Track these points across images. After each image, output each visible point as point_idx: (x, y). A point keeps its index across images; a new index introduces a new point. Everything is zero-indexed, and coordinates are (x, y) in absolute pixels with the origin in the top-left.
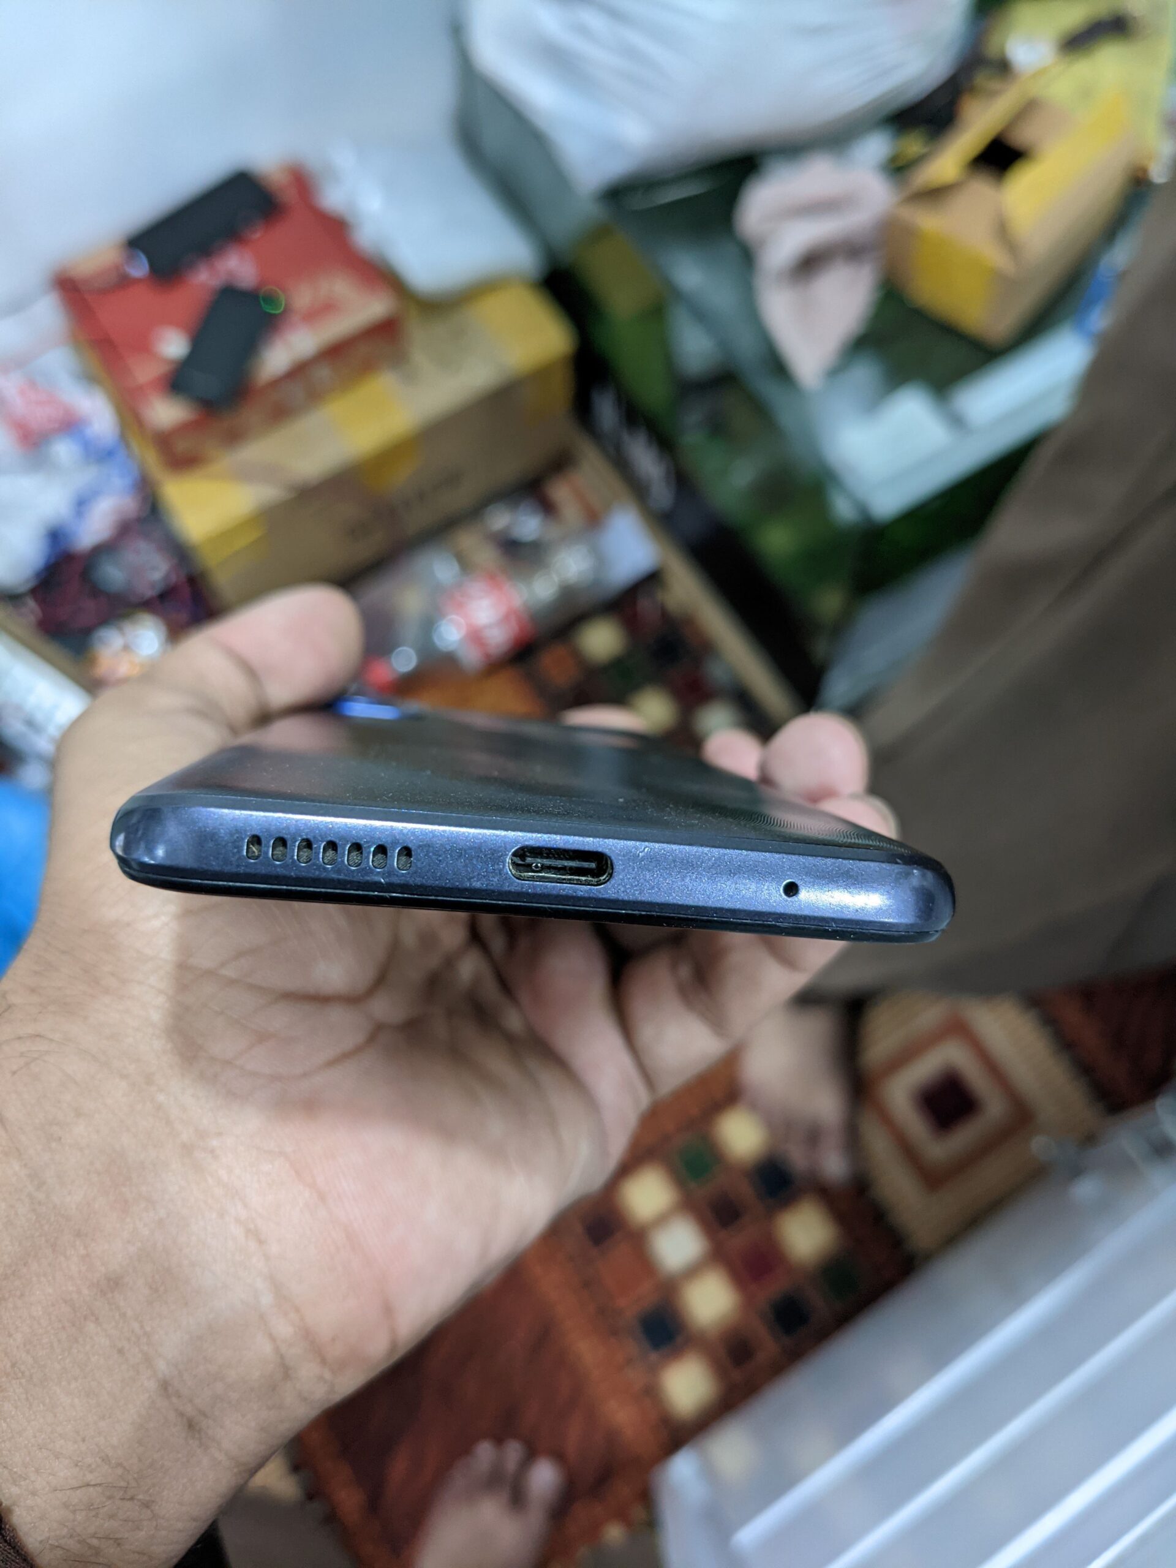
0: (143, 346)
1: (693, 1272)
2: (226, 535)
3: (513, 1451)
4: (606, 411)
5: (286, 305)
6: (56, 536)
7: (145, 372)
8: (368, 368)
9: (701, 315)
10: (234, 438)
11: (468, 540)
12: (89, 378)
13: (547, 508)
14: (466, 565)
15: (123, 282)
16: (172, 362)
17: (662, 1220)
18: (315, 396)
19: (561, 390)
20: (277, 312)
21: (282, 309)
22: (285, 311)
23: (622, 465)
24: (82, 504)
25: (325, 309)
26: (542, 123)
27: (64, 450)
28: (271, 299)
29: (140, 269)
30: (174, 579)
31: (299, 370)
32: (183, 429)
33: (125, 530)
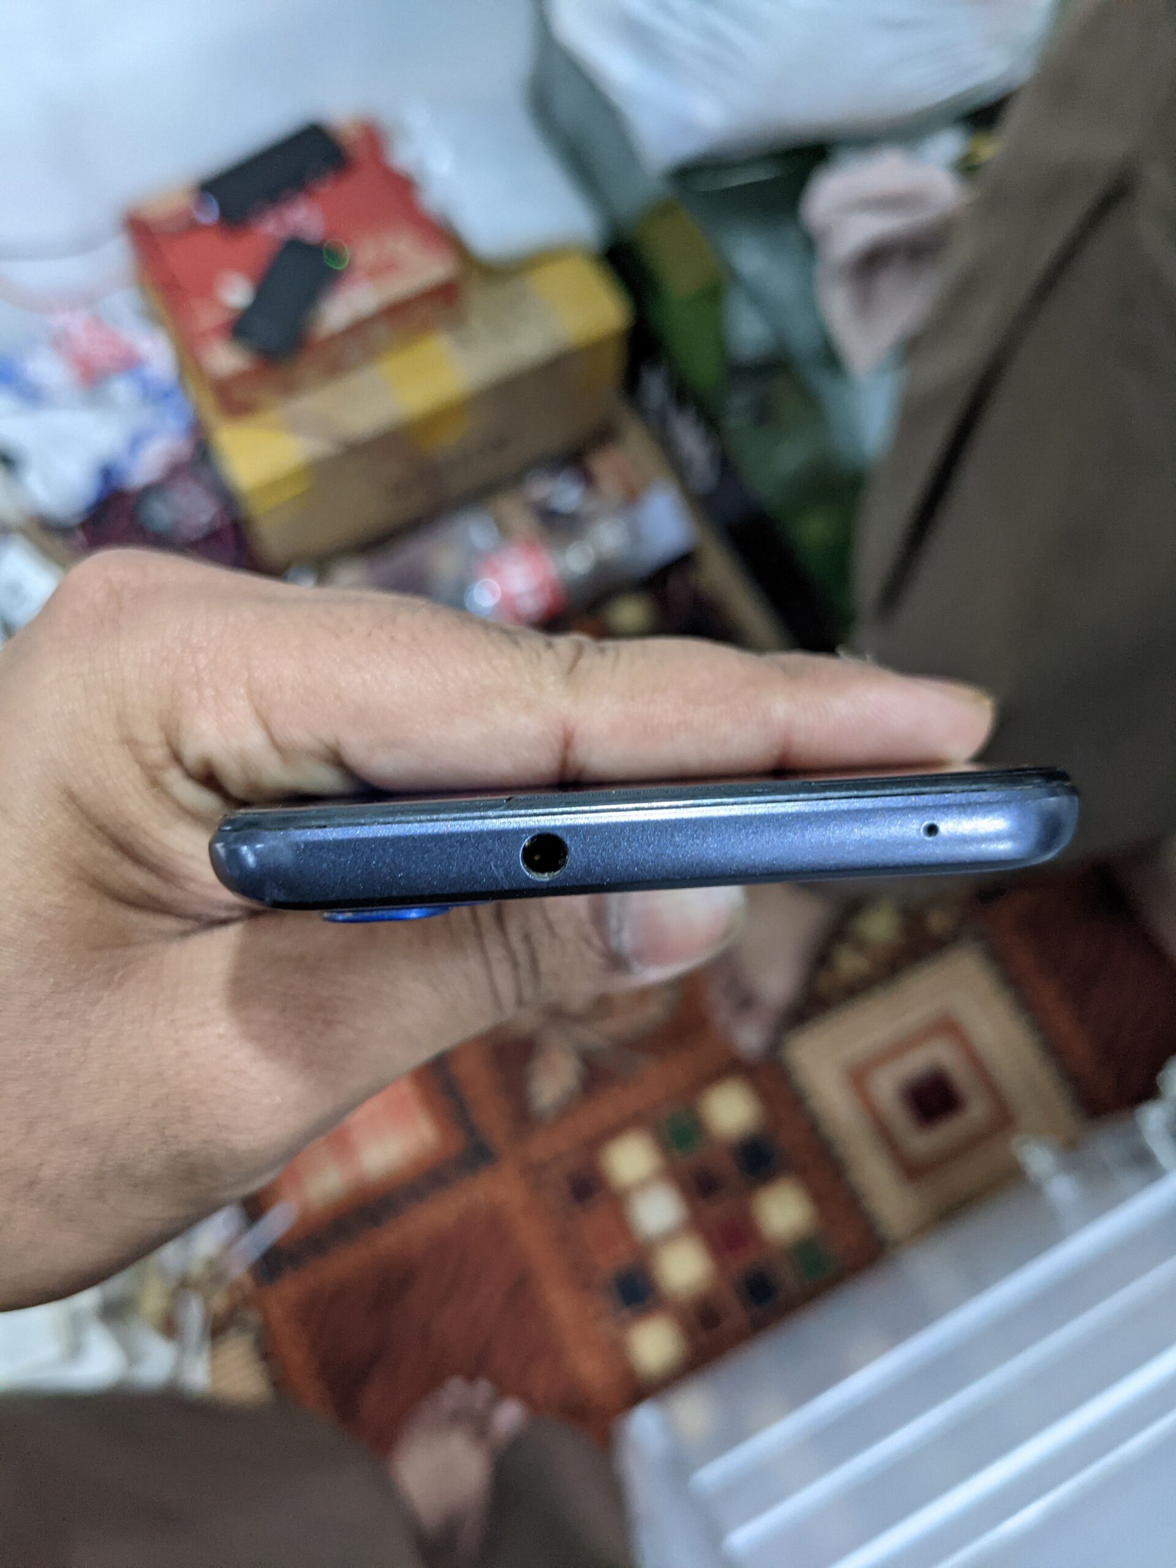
0: (206, 289)
1: (669, 1237)
2: (273, 486)
3: (483, 1388)
4: (655, 386)
5: (350, 261)
6: (108, 474)
7: (208, 318)
8: (424, 328)
9: (758, 300)
10: (289, 388)
11: (511, 508)
12: (153, 318)
13: (588, 479)
14: (504, 530)
15: (192, 227)
16: (232, 310)
17: (643, 1185)
18: (371, 354)
19: (611, 364)
20: (338, 268)
21: (346, 263)
22: (349, 266)
23: (666, 445)
24: (136, 442)
25: (387, 267)
26: (615, 98)
27: (122, 390)
28: (335, 254)
29: (210, 215)
30: (218, 524)
31: (358, 328)
32: (241, 378)
33: (176, 472)
